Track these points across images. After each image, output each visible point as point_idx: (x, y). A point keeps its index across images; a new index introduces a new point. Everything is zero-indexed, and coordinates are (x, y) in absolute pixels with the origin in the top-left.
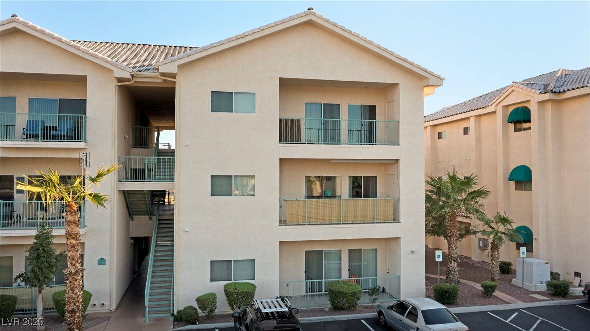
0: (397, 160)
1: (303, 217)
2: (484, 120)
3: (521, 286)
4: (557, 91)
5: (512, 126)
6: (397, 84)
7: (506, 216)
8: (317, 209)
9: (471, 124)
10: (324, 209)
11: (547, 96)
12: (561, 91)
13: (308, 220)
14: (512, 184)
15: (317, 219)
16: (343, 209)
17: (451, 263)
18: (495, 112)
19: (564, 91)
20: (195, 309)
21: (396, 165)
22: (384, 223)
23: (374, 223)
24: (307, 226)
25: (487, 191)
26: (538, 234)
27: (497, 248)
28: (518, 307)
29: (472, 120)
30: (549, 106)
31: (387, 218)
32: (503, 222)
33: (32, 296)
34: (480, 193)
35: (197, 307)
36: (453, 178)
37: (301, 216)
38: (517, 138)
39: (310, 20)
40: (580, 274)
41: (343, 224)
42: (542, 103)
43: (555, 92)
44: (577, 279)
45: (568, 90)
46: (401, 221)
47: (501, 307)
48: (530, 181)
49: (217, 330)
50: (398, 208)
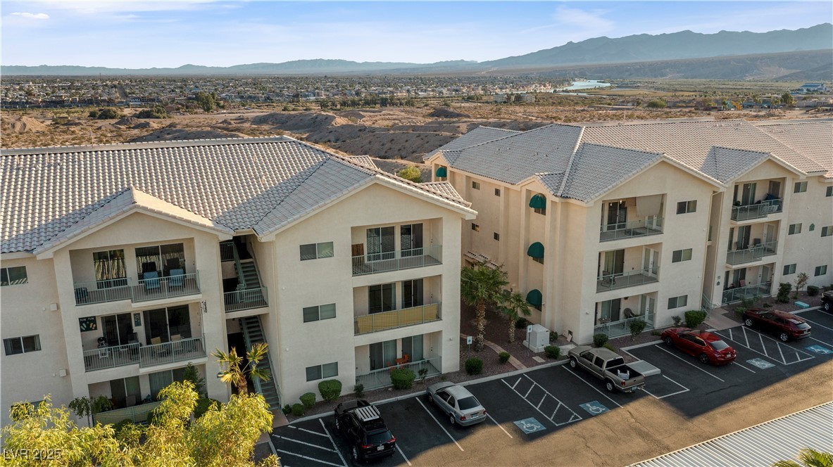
0: (441, 276)
1: (371, 327)
3: (528, 347)
5: (533, 208)
6: (442, 218)
8: (381, 319)
11: (557, 199)
12: (568, 196)
13: (375, 329)
14: (530, 258)
15: (382, 327)
16: (399, 316)
18: (520, 192)
19: (570, 198)
20: (300, 405)
21: (440, 279)
22: (430, 322)
23: (423, 323)
24: (374, 333)
26: (546, 295)
28: (522, 372)
31: (432, 318)
38: (537, 218)
40: (573, 332)
41: (400, 327)
43: (564, 197)
44: (570, 337)
46: (443, 318)
47: (511, 374)
48: (543, 255)
49: (320, 420)
50: (441, 309)
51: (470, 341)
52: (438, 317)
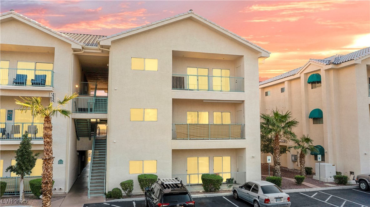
0: (243, 101)
1: (186, 134)
2: (293, 83)
3: (319, 180)
4: (337, 63)
5: (310, 85)
6: (243, 56)
7: (308, 137)
8: (195, 130)
9: (286, 85)
10: (199, 130)
11: (331, 66)
12: (339, 63)
13: (189, 137)
14: (311, 120)
15: (195, 136)
16: (210, 130)
17: (276, 166)
18: (299, 78)
19: (340, 63)
20: (120, 189)
21: (242, 104)
22: (235, 139)
23: (229, 139)
24: (189, 140)
25: (297, 122)
26: (328, 149)
27: (303, 157)
28: (318, 190)
29: (286, 83)
30: (332, 73)
31: (237, 136)
32: (307, 141)
33: (16, 183)
34: (293, 123)
35: (121, 189)
36: (276, 114)
37: (185, 134)
38: (314, 92)
39: (191, 17)
40: (354, 173)
41: (210, 139)
42: (327, 70)
43: (335, 64)
44: (352, 176)
45: (343, 62)
46: (246, 138)
47: (308, 190)
48: (322, 117)
49: (134, 203)
50: (244, 130)
51: (269, 160)
52: (242, 136)
